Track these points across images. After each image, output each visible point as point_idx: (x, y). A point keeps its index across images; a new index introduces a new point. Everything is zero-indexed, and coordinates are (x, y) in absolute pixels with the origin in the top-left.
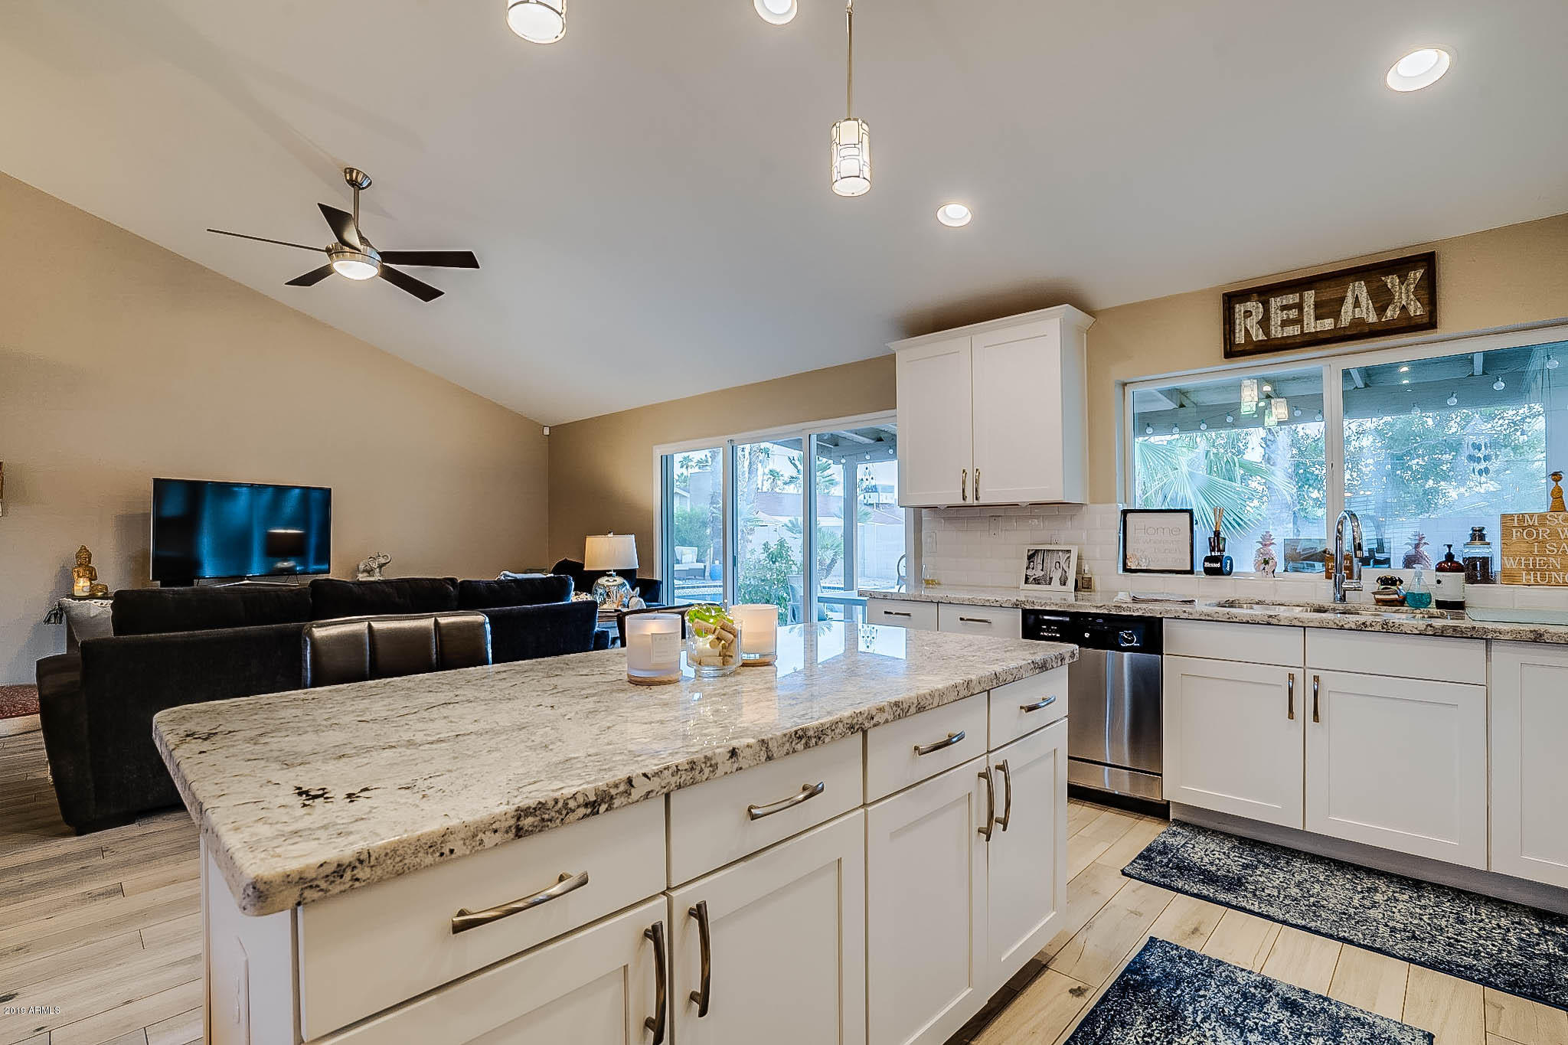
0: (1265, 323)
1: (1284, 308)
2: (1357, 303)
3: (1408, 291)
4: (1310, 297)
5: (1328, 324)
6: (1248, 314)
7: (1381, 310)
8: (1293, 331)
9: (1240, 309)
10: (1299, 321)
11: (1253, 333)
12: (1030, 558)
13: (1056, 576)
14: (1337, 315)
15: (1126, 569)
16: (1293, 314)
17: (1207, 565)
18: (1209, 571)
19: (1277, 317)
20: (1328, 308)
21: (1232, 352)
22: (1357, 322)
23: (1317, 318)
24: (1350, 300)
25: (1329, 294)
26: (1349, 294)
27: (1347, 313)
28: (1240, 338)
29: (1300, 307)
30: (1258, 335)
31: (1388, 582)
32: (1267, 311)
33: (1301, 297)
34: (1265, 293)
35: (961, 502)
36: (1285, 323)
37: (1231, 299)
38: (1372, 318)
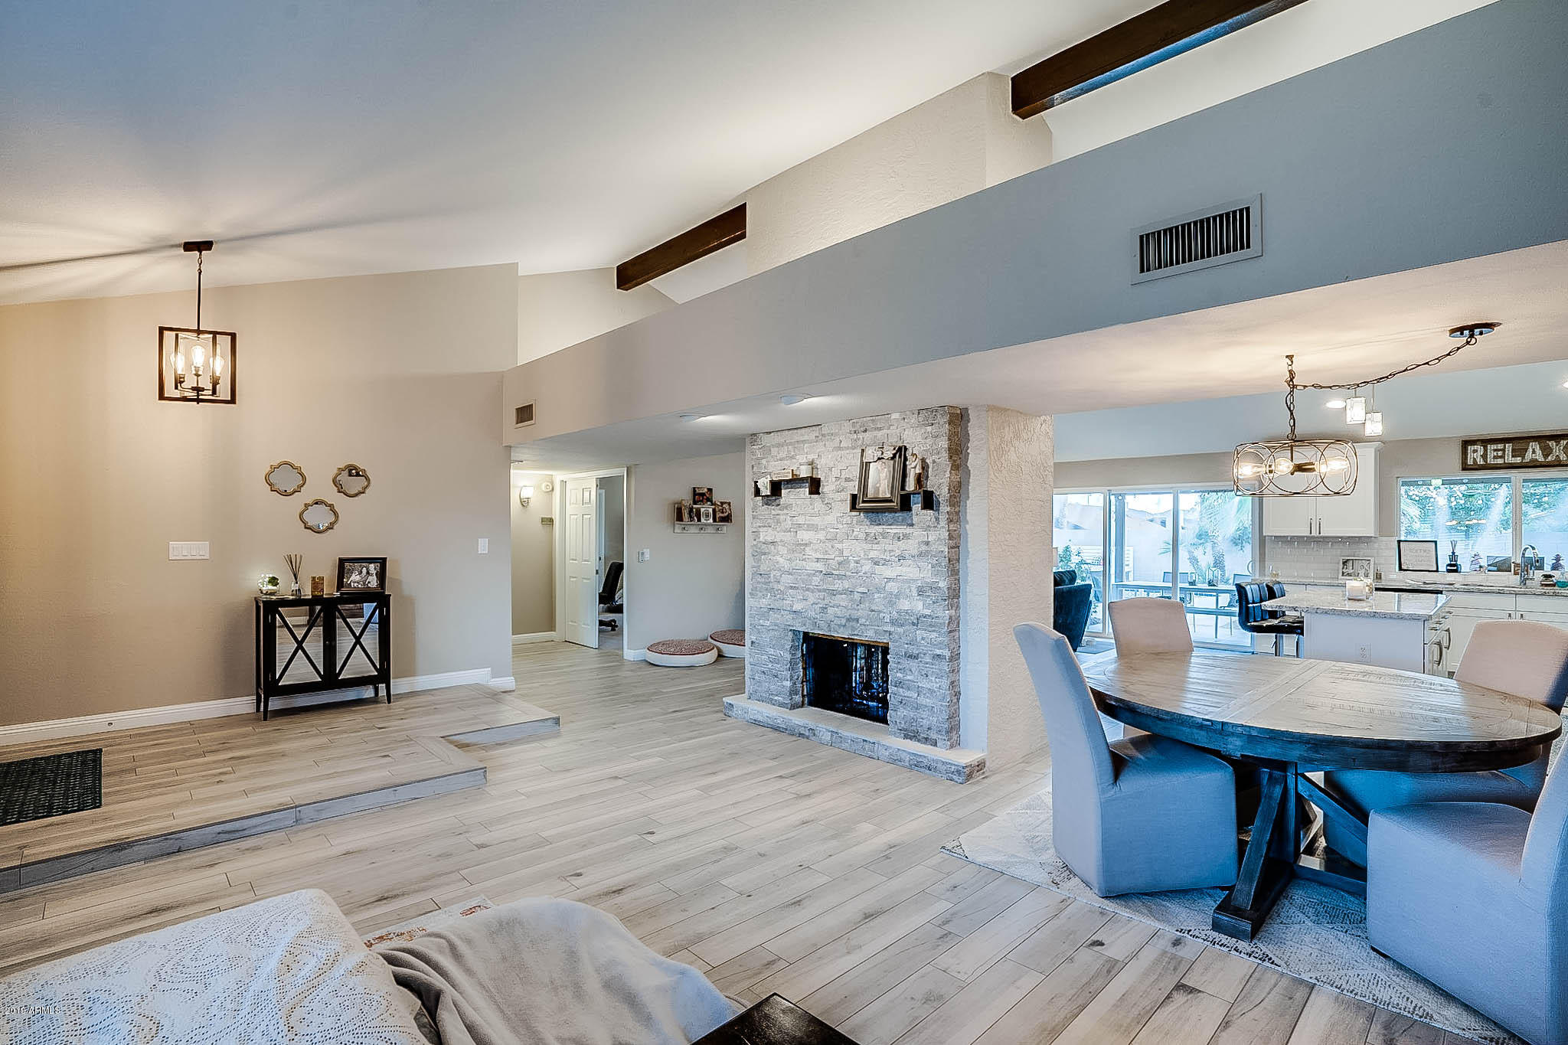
0: (1484, 456)
1: (1495, 450)
2: (1534, 452)
3: (1559, 450)
4: (1509, 447)
5: (1518, 460)
6: (1475, 451)
7: (1546, 456)
8: (1500, 461)
9: (1470, 448)
10: (1502, 457)
11: (1478, 460)
12: (1345, 563)
13: (1362, 572)
14: (1523, 458)
15: (1401, 569)
16: (1500, 453)
17: (1449, 568)
18: (1449, 571)
19: (1491, 455)
20: (1519, 452)
21: (1465, 468)
22: (1533, 460)
23: (1513, 457)
24: (1530, 450)
25: (1519, 446)
26: (1530, 447)
27: (1529, 456)
28: (1470, 462)
29: (1503, 450)
30: (1480, 462)
31: (1547, 577)
32: (1486, 450)
33: (1505, 446)
34: (1485, 442)
35: (1308, 534)
36: (1495, 457)
37: (1466, 443)
38: (1541, 459)
